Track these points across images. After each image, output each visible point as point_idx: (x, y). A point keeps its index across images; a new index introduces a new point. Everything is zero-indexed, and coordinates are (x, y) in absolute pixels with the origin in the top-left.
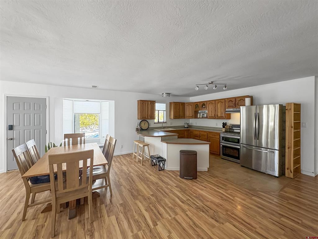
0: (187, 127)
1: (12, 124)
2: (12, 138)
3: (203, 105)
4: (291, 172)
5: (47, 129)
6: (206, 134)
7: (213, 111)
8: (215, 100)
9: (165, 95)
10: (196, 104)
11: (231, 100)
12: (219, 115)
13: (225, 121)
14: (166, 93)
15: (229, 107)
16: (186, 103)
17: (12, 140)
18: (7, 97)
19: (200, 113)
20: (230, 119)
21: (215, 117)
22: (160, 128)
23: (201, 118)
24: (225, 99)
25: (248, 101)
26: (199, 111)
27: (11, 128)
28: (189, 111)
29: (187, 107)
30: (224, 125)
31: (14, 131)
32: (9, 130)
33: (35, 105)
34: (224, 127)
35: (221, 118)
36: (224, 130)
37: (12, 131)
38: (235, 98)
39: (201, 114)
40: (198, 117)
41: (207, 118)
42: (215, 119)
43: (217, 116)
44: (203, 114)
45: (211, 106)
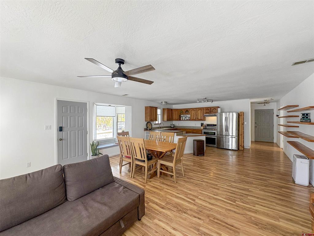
0: (173, 127)
1: (62, 126)
2: (62, 138)
3: (187, 111)
4: (242, 147)
5: (88, 130)
6: (191, 131)
7: (195, 116)
8: (196, 108)
9: (164, 103)
10: (180, 110)
11: (208, 109)
12: (199, 118)
13: (202, 122)
14: (165, 102)
15: (206, 113)
16: (174, 109)
17: (62, 141)
18: (58, 100)
19: (182, 117)
20: (205, 120)
21: (197, 119)
22: (158, 128)
23: (184, 120)
24: (203, 108)
25: (219, 110)
26: (181, 115)
27: (61, 129)
28: (175, 116)
29: (174, 112)
30: (202, 125)
31: (64, 133)
32: (60, 131)
33: (79, 108)
34: (202, 126)
35: (201, 120)
36: (202, 128)
37: (62, 132)
38: (210, 108)
39: (184, 118)
40: (182, 119)
41: (190, 120)
42: (196, 120)
43: (198, 119)
44: (185, 118)
45: (193, 112)
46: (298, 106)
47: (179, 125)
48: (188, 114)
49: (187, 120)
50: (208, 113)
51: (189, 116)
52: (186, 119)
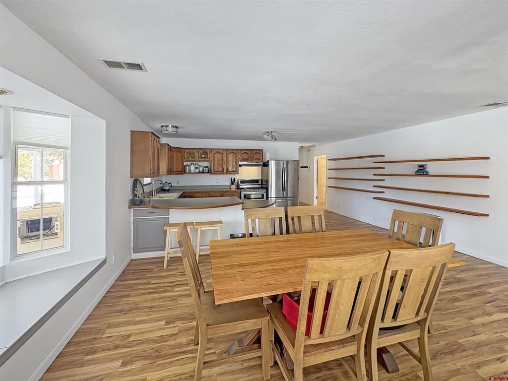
3: (204, 153)
7: (222, 164)
8: (224, 150)
10: (188, 151)
12: (230, 169)
13: (233, 176)
15: (242, 159)
16: (173, 147)
19: (188, 166)
20: (238, 173)
21: (225, 172)
23: (193, 173)
24: (237, 150)
28: (176, 163)
30: (233, 181)
34: (232, 183)
35: (232, 172)
36: (234, 187)
38: (250, 151)
39: (193, 168)
40: (187, 171)
41: (208, 172)
42: (223, 173)
43: (227, 170)
44: (197, 168)
45: (218, 157)
46: (384, 156)
47: (178, 183)
48: (205, 159)
49: (200, 173)
50: (247, 160)
51: (206, 164)
52: (197, 171)
